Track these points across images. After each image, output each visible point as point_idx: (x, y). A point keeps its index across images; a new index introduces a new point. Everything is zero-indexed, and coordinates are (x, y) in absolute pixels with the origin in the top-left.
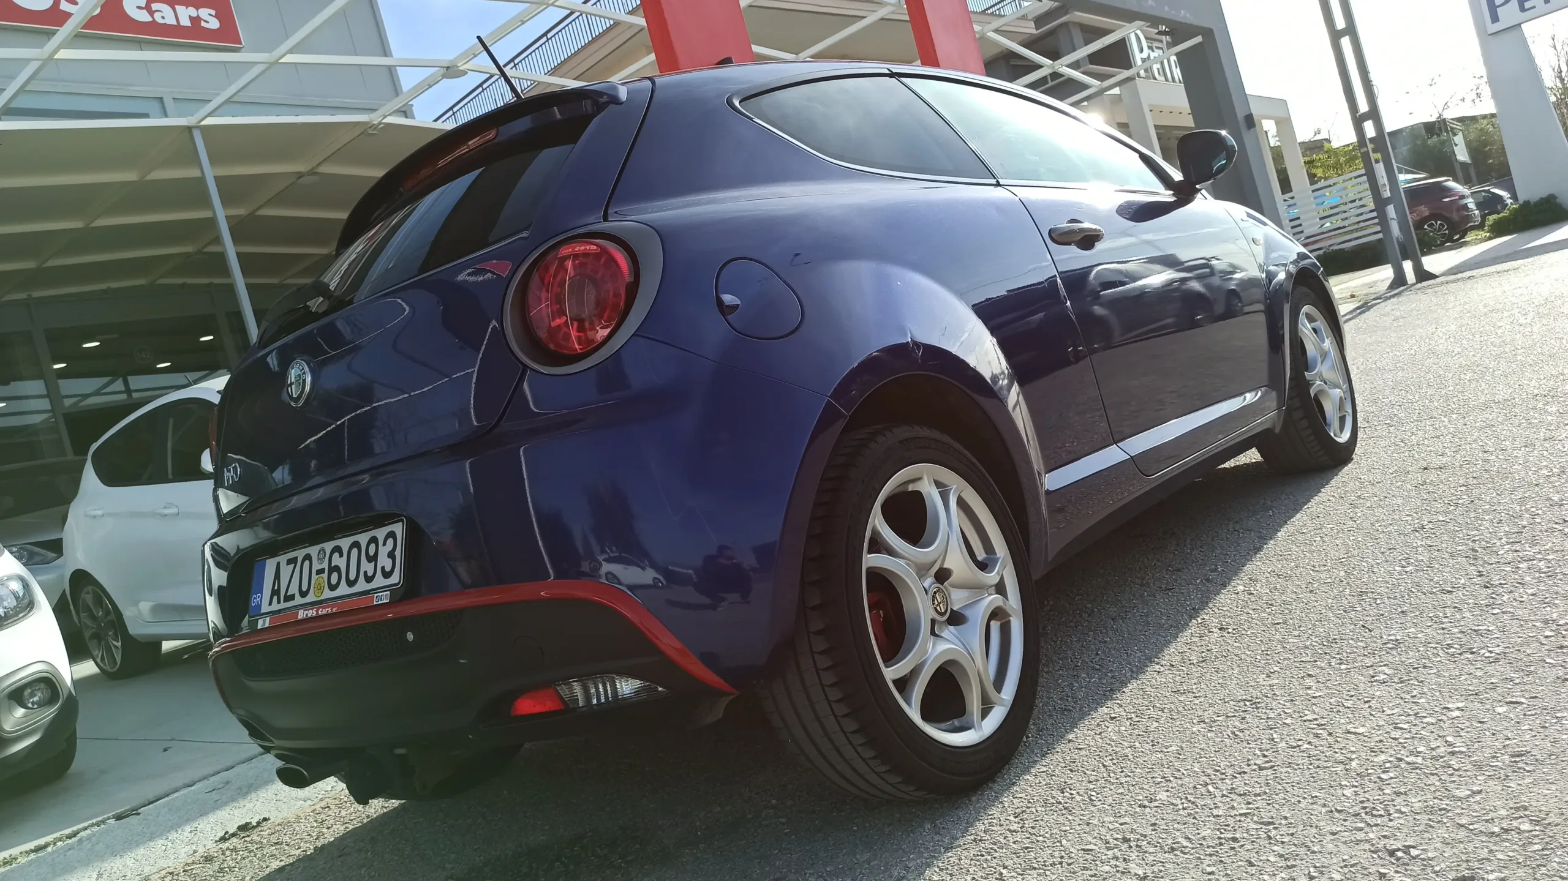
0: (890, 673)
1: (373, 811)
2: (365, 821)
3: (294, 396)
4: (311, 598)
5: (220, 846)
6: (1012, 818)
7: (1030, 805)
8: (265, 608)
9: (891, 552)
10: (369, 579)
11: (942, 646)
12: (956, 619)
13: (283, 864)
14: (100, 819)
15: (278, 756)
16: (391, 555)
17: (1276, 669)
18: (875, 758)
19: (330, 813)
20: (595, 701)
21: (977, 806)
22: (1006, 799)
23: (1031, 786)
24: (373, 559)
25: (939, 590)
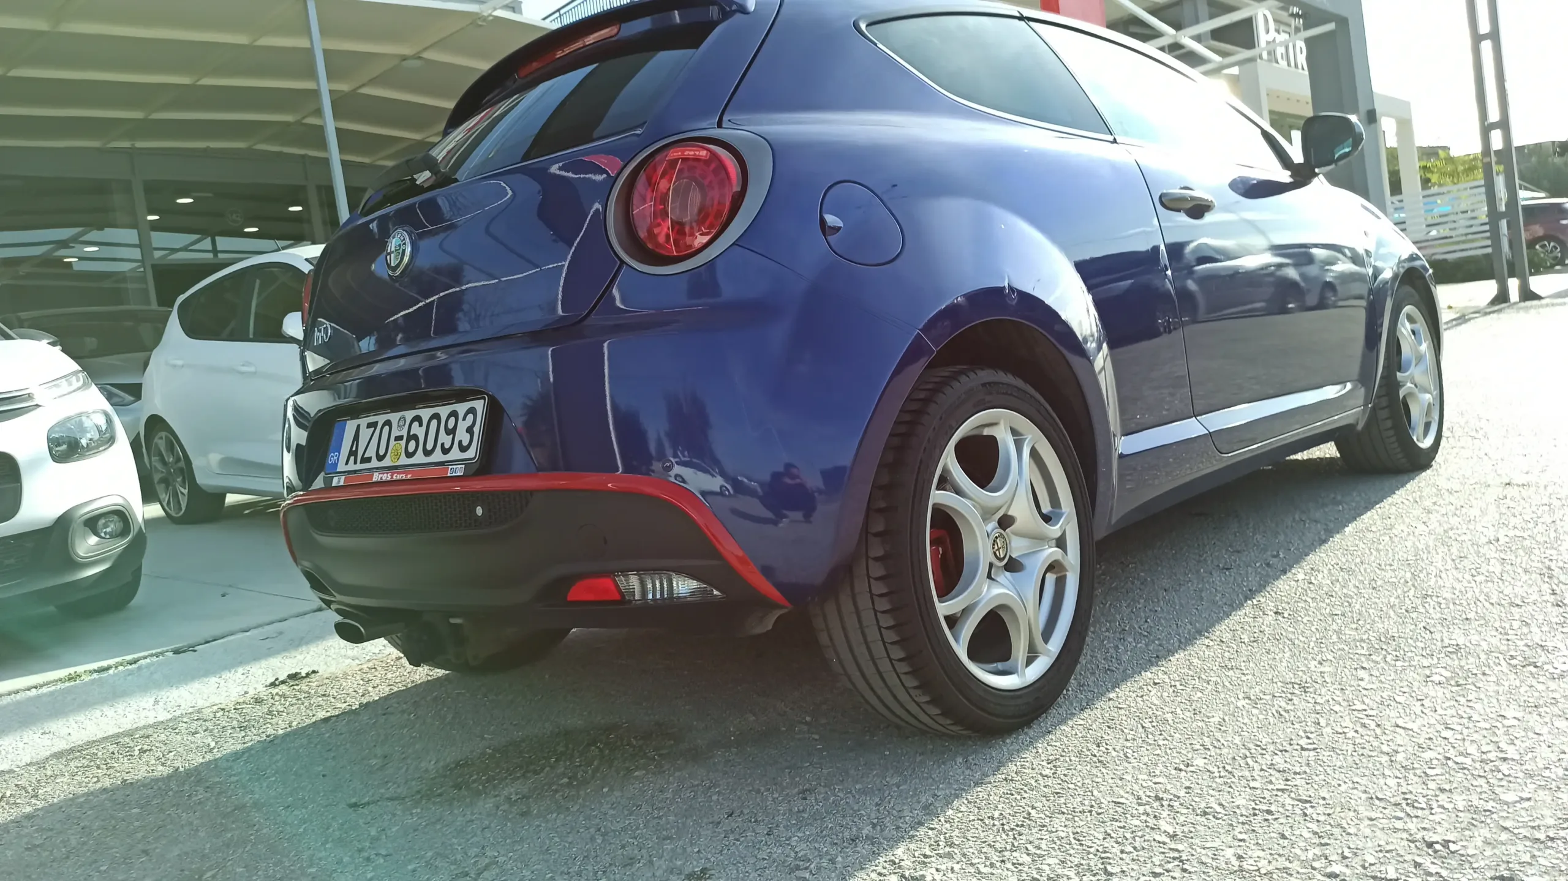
0: (943, 608)
1: (418, 677)
2: (409, 686)
3: (392, 265)
4: (387, 462)
5: (270, 690)
6: (1044, 763)
7: (1064, 754)
8: (341, 467)
9: (958, 491)
10: (445, 451)
11: (997, 591)
12: (1013, 566)
13: (329, 714)
14: (159, 650)
15: (338, 611)
16: (470, 430)
17: (1330, 657)
18: (915, 688)
19: (376, 674)
20: (650, 596)
21: (1011, 748)
22: (1040, 745)
23: (1067, 737)
24: (452, 432)
25: (1001, 535)
